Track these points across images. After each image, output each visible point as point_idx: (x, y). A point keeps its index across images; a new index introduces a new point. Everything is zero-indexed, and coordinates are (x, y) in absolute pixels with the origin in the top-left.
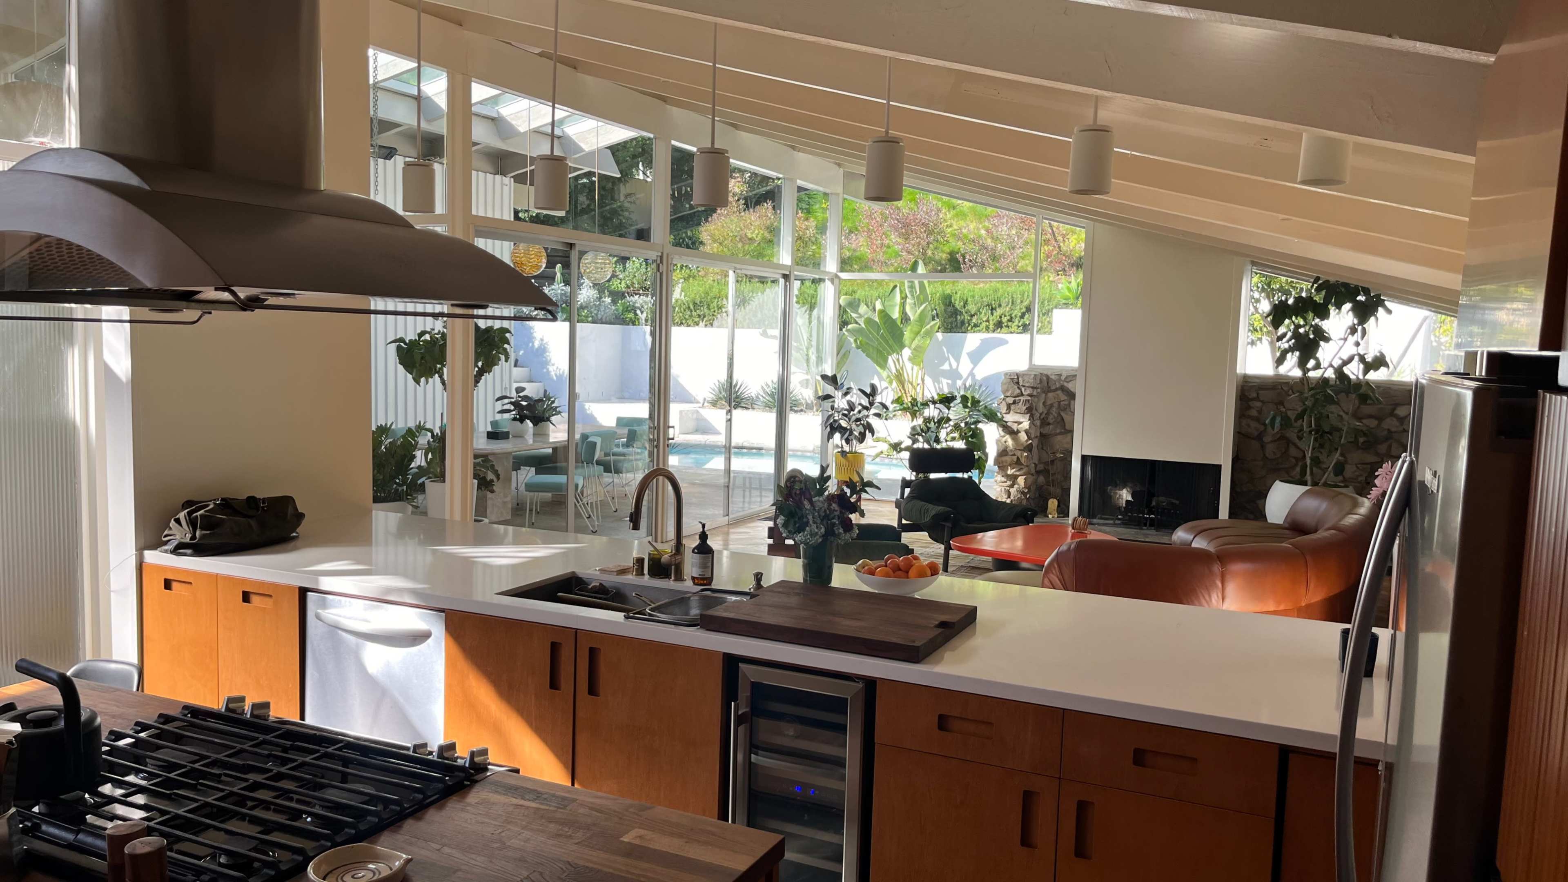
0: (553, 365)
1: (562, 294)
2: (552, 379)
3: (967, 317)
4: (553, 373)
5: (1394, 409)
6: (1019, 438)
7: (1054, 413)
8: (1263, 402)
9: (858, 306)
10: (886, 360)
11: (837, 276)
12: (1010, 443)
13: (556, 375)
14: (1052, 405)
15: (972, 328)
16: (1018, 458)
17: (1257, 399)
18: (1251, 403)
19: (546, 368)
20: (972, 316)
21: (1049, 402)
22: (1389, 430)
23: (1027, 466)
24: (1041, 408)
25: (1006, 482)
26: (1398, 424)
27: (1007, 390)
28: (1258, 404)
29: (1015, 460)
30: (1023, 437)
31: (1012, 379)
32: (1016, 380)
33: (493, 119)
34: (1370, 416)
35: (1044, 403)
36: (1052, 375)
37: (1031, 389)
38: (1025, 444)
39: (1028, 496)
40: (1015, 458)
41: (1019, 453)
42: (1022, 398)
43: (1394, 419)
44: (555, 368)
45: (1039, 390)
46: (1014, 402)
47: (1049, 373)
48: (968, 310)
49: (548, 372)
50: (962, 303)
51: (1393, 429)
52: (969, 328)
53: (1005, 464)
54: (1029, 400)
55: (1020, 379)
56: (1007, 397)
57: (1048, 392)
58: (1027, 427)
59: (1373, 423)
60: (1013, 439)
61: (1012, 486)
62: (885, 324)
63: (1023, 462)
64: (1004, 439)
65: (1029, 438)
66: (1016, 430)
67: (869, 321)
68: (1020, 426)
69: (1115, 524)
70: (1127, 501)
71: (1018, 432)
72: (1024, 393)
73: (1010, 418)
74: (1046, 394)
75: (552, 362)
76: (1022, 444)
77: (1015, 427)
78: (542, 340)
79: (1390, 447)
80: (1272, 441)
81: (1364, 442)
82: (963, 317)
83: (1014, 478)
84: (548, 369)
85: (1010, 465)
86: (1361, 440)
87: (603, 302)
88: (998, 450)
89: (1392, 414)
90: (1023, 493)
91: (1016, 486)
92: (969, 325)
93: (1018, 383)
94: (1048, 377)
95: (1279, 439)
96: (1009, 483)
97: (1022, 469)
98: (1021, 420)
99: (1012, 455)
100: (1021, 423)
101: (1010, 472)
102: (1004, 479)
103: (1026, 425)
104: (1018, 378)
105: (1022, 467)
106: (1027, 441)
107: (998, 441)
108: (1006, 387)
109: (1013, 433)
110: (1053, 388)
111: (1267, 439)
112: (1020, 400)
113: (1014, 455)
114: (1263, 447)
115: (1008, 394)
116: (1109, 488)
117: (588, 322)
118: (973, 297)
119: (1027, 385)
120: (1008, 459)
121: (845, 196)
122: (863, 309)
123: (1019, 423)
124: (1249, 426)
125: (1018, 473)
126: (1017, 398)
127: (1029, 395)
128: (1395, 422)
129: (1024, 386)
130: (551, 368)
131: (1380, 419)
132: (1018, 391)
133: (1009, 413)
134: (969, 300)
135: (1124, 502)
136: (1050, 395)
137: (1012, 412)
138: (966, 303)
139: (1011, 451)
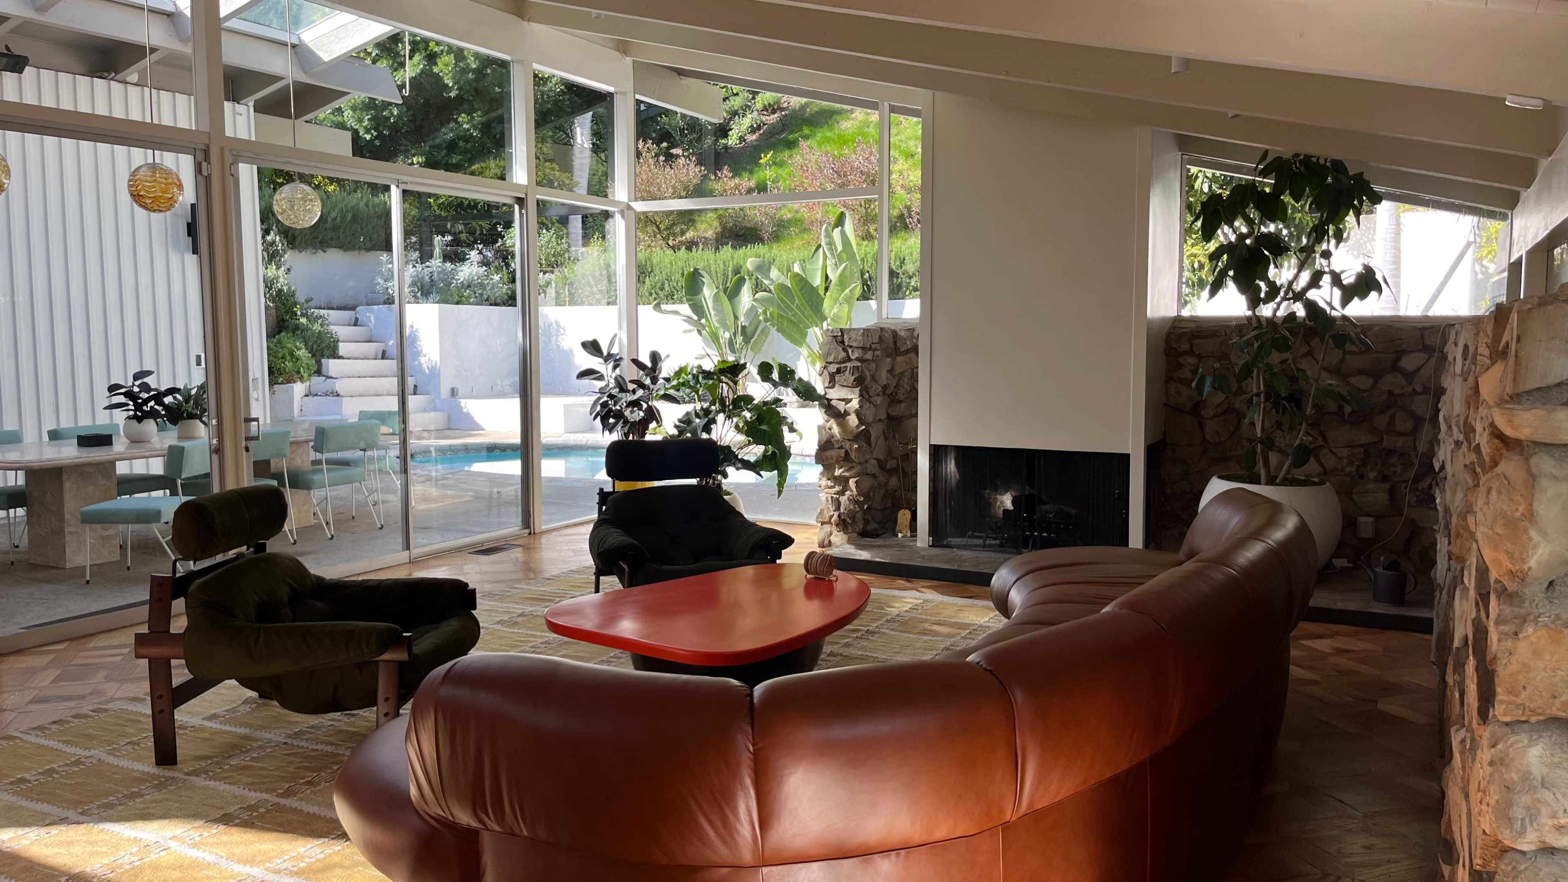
0: (425, 356)
1: (439, 273)
2: (423, 373)
3: (905, 279)
4: (425, 366)
5: (1398, 359)
6: (848, 422)
7: (905, 385)
8: (1200, 357)
9: (769, 269)
10: (804, 335)
11: (629, 208)
12: (836, 430)
13: (428, 367)
14: (902, 374)
15: (910, 293)
16: (846, 452)
17: (1191, 352)
18: (1182, 360)
19: (416, 360)
20: (910, 277)
21: (898, 371)
22: (1390, 392)
23: (860, 464)
24: (883, 376)
25: (834, 487)
26: (1404, 383)
27: (828, 354)
28: (1192, 360)
29: (843, 455)
30: (853, 420)
31: (835, 337)
32: (840, 339)
33: (169, 15)
34: (1362, 372)
35: (891, 371)
36: (901, 330)
37: (860, 351)
38: (856, 431)
39: (866, 507)
40: (842, 452)
41: (847, 445)
42: (849, 365)
43: (1399, 376)
44: (427, 359)
45: (878, 353)
46: (839, 371)
47: (898, 328)
48: (905, 270)
49: (420, 364)
50: (898, 263)
51: (1397, 391)
52: (908, 293)
53: (831, 461)
54: (858, 367)
55: (845, 337)
56: (830, 363)
57: (897, 355)
58: (857, 406)
59: (1362, 382)
60: (839, 424)
61: (841, 493)
62: (801, 290)
63: (853, 457)
64: (828, 425)
65: (861, 421)
66: (842, 411)
67: (782, 288)
68: (848, 405)
69: (984, 546)
70: (1006, 511)
71: (846, 413)
72: (853, 357)
73: (835, 394)
74: (894, 359)
75: (424, 352)
76: (852, 432)
77: (841, 407)
78: (412, 327)
79: (1392, 421)
80: (1215, 416)
81: (1353, 412)
82: (899, 280)
83: (843, 481)
84: (419, 362)
85: (838, 462)
86: (1348, 409)
87: (491, 279)
88: (819, 442)
89: (1395, 367)
90: (857, 502)
91: (848, 493)
92: (907, 289)
93: (843, 342)
94: (895, 334)
95: (1225, 412)
96: (837, 488)
97: (853, 467)
98: (850, 397)
99: (839, 448)
100: (850, 400)
101: (838, 472)
102: (830, 483)
103: (855, 404)
104: (842, 335)
105: (854, 464)
106: (858, 427)
107: (820, 428)
108: (826, 349)
109: (839, 416)
110: (903, 349)
111: (1208, 413)
112: (846, 367)
113: (841, 448)
114: (1201, 426)
115: (831, 360)
116: (987, 491)
117: (470, 304)
118: (911, 254)
119: (855, 344)
120: (832, 453)
121: (638, 97)
122: (774, 273)
123: (848, 401)
124: (1178, 393)
125: (847, 474)
126: (843, 365)
127: (857, 359)
128: (1400, 379)
129: (851, 347)
130: (423, 360)
131: (1376, 375)
132: (843, 354)
133: (833, 387)
134: (907, 258)
135: (1001, 512)
136: (899, 359)
137: (837, 385)
138: (903, 262)
139: (838, 441)
